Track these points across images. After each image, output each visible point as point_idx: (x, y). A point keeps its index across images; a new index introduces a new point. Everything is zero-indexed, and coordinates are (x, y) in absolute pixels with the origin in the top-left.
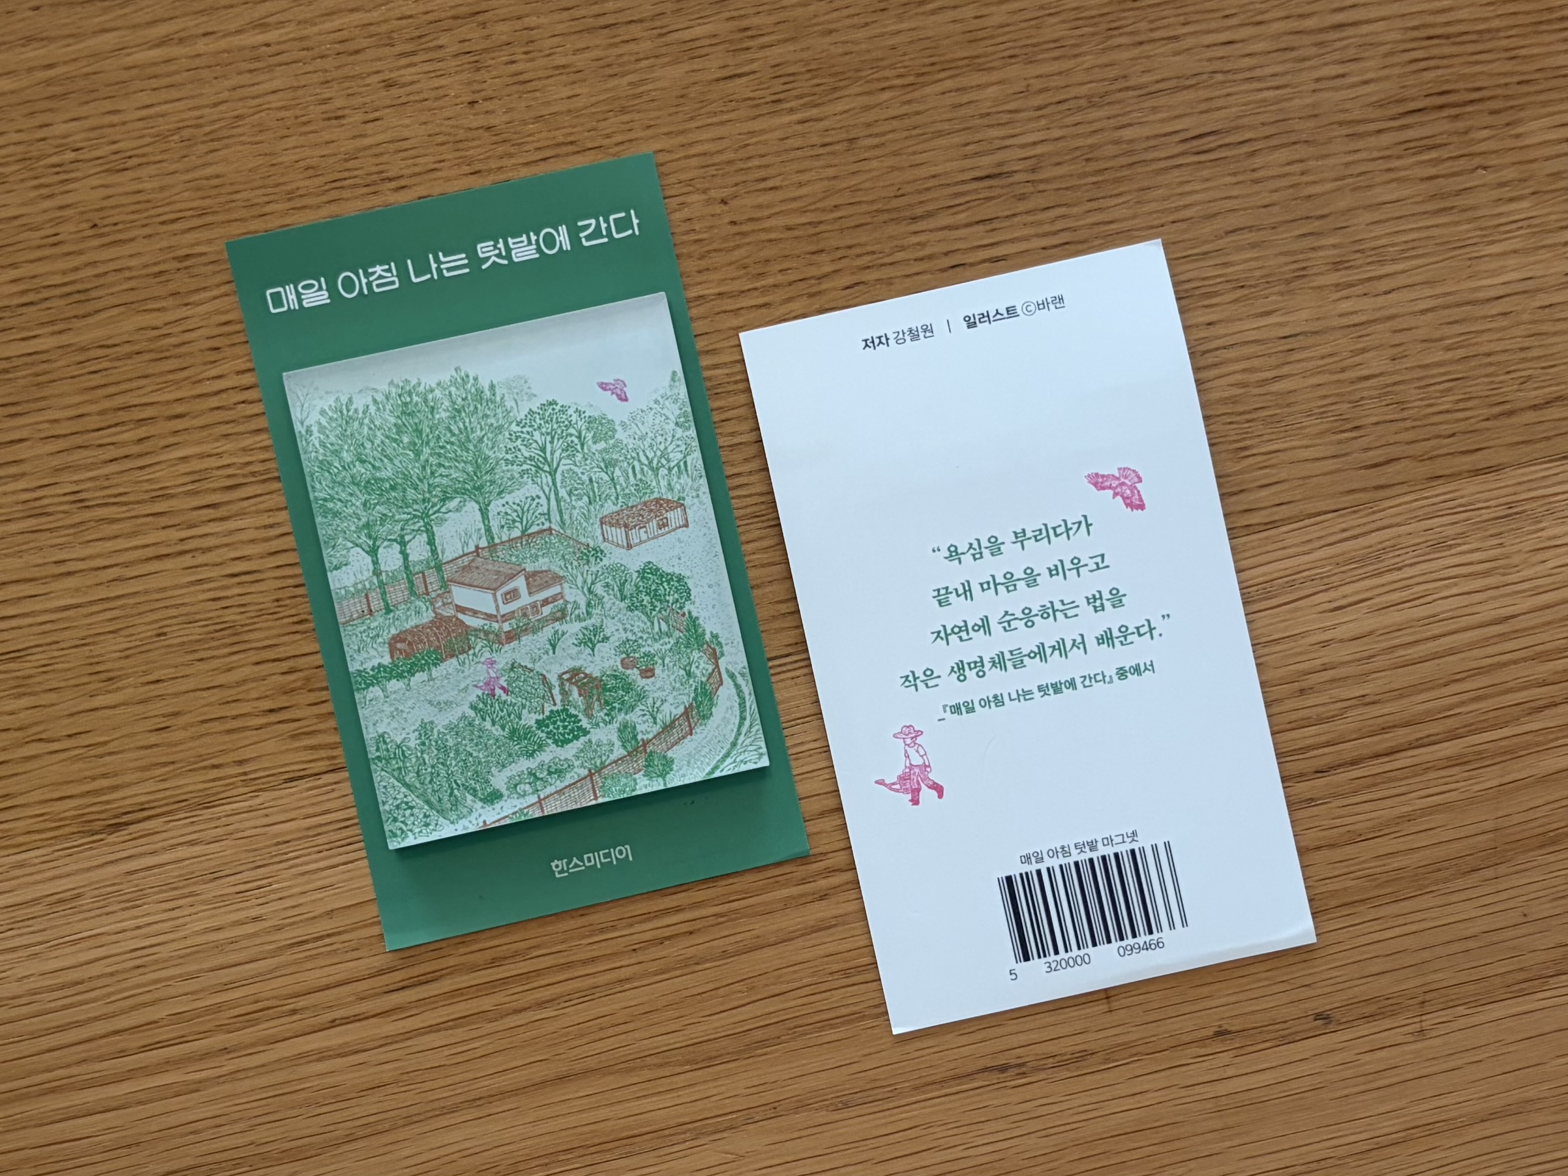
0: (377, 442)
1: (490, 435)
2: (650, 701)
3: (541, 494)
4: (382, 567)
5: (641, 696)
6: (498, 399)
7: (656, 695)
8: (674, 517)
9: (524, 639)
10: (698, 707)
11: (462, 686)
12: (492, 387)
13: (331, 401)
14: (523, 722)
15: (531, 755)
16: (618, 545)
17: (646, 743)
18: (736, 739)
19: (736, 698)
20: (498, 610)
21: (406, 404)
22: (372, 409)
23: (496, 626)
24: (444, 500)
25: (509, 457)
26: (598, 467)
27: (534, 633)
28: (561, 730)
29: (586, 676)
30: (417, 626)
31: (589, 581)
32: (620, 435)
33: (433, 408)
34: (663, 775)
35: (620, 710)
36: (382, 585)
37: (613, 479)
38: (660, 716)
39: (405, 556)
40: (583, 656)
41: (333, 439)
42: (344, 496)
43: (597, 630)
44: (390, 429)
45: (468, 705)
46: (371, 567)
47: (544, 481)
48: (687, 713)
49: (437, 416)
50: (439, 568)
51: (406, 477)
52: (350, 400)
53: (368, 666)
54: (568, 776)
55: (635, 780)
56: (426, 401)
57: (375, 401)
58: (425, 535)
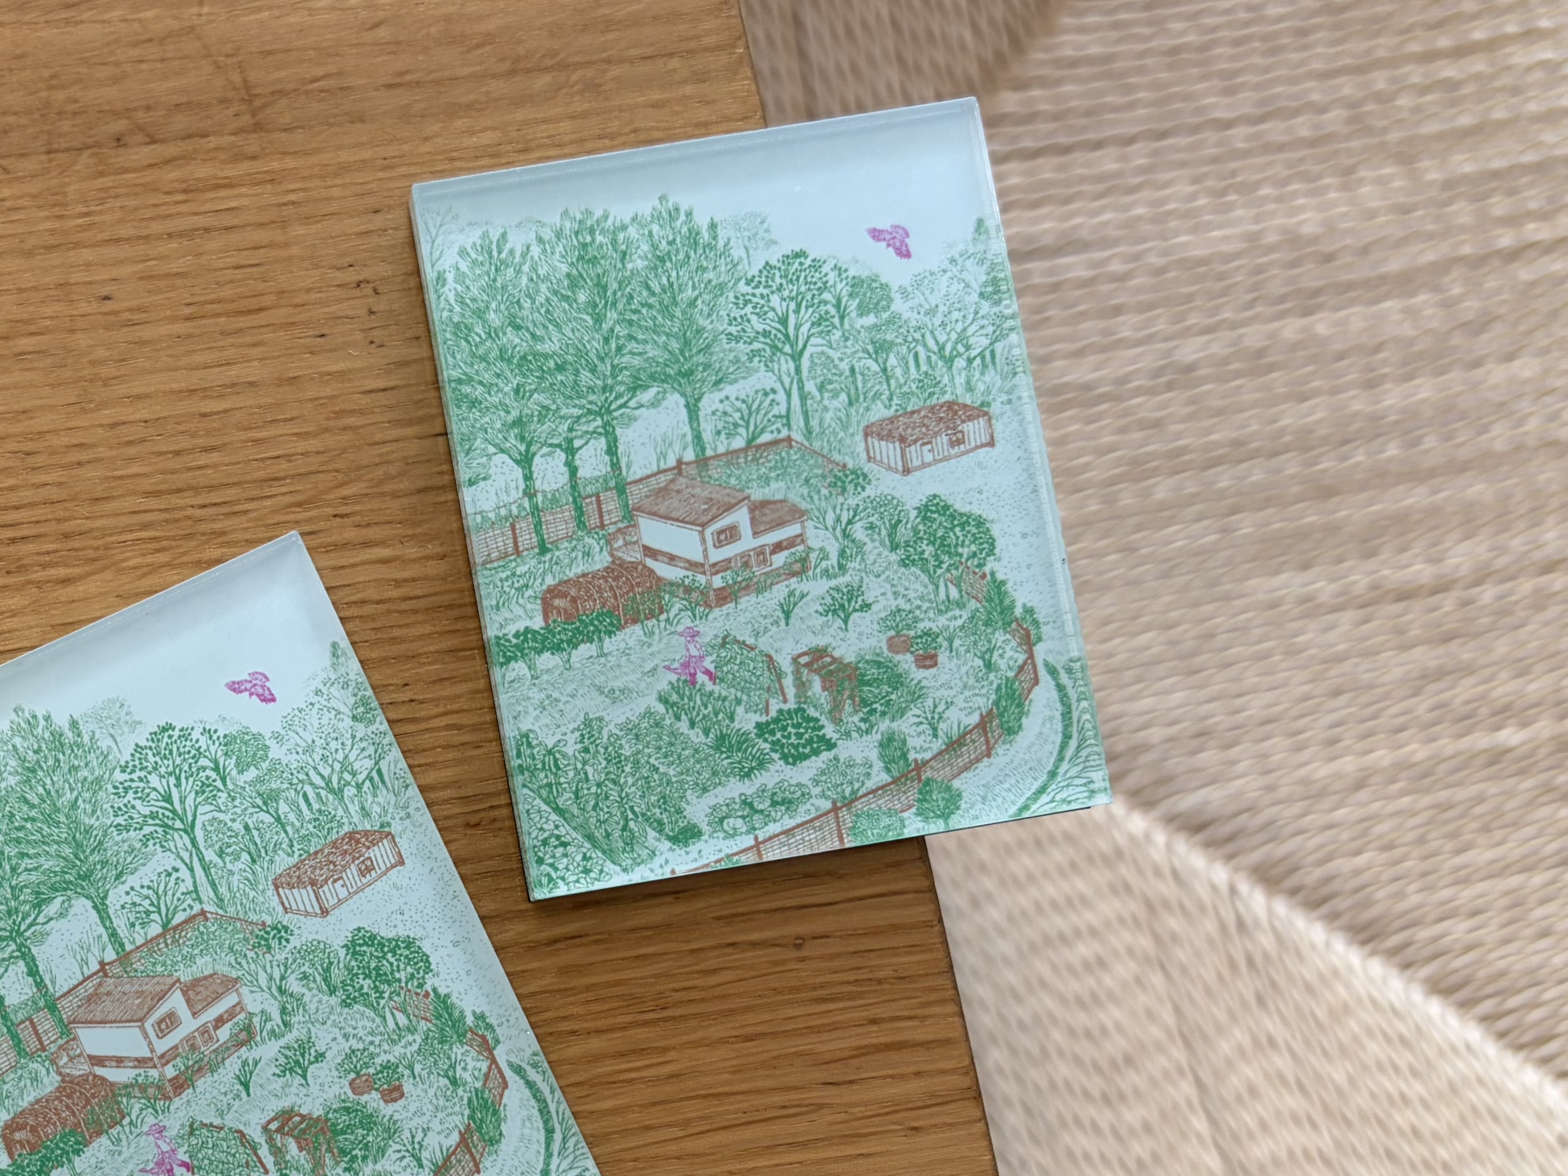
0: (541, 299)
1: (707, 297)
2: (929, 702)
3: (778, 386)
4: (538, 484)
5: (917, 695)
6: (721, 244)
7: (939, 694)
8: (974, 430)
9: (747, 601)
10: (1001, 715)
11: (649, 666)
12: (713, 226)
13: (473, 237)
14: (736, 725)
15: (747, 775)
16: (889, 468)
17: (920, 766)
18: (1056, 767)
19: (1058, 705)
20: (706, 557)
21: (585, 246)
22: (536, 251)
23: (702, 579)
24: (634, 389)
25: (733, 329)
26: (865, 351)
27: (759, 591)
28: (793, 739)
29: (834, 660)
30: (584, 575)
31: (844, 520)
32: (897, 305)
33: (624, 254)
34: (945, 816)
35: (884, 714)
36: (536, 510)
37: (884, 370)
38: (942, 726)
39: (573, 471)
40: (832, 631)
41: (475, 291)
42: (487, 377)
43: (853, 592)
44: (559, 281)
45: (655, 695)
46: (522, 486)
47: (784, 367)
48: (983, 725)
49: (630, 266)
50: (621, 489)
51: (580, 353)
52: (504, 235)
53: (511, 629)
54: (802, 809)
55: (902, 821)
56: (614, 242)
57: (540, 240)
58: (603, 440)
